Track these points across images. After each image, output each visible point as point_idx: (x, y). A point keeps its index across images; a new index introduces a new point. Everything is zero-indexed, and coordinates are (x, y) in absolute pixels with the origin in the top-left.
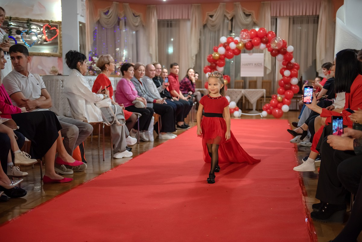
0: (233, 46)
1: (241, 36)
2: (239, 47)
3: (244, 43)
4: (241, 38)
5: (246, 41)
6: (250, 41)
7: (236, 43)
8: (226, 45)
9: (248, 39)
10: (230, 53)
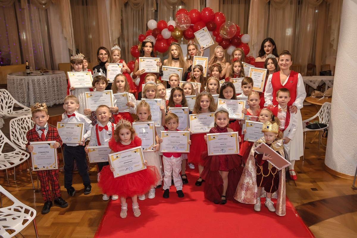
0: (166, 34)
1: (179, 19)
2: (175, 36)
3: (183, 29)
4: (177, 23)
5: (184, 26)
6: (191, 27)
7: (171, 29)
8: (157, 33)
9: (187, 23)
10: (163, 45)
